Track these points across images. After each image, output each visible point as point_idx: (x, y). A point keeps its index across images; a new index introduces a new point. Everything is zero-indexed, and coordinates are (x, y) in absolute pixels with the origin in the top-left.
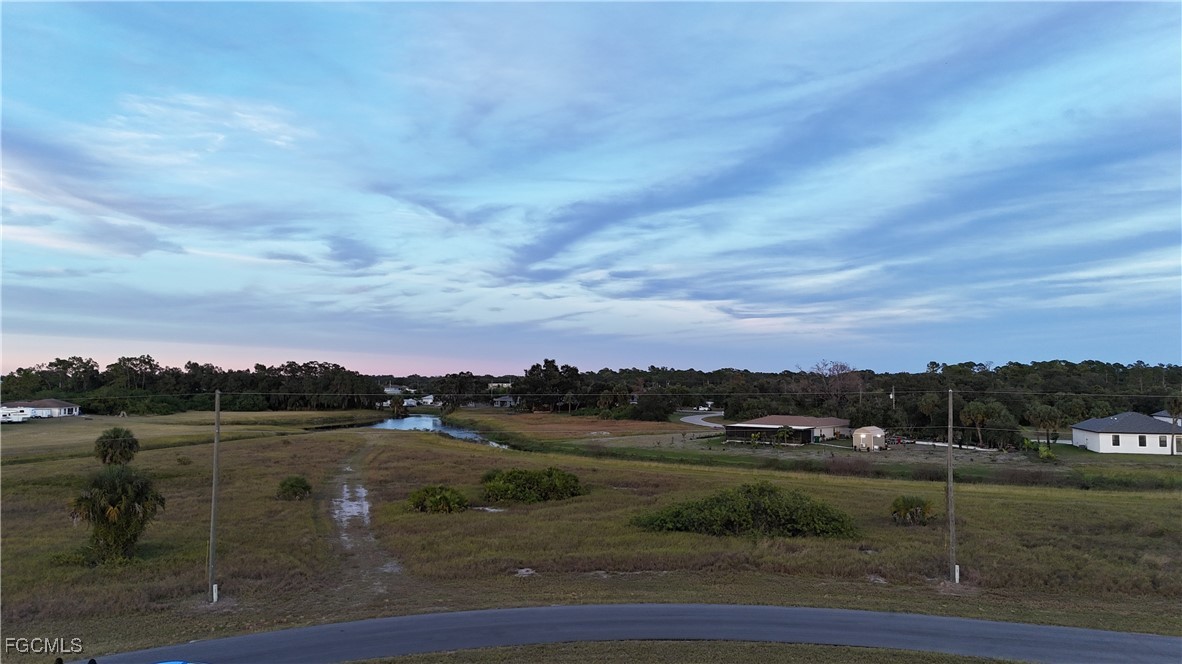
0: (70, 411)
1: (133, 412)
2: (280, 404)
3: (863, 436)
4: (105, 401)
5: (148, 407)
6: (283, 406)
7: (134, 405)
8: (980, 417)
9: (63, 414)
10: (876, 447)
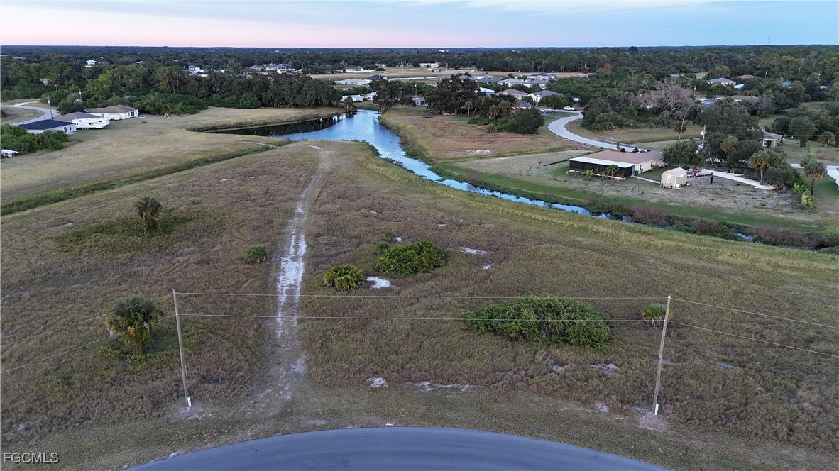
0: (133, 113)
1: (172, 113)
2: (269, 102)
3: (669, 177)
4: (154, 105)
5: (181, 109)
6: (271, 103)
7: (172, 108)
8: (764, 163)
9: (128, 117)
10: (678, 185)
